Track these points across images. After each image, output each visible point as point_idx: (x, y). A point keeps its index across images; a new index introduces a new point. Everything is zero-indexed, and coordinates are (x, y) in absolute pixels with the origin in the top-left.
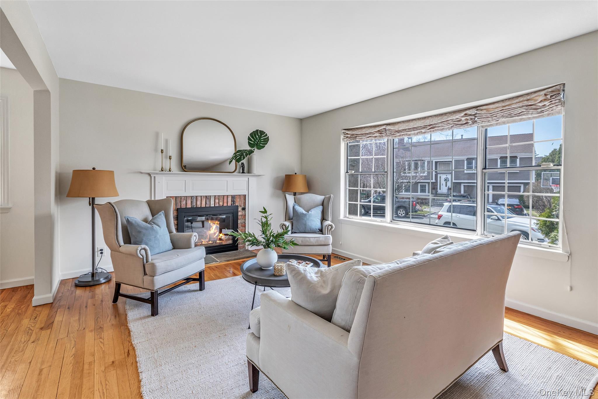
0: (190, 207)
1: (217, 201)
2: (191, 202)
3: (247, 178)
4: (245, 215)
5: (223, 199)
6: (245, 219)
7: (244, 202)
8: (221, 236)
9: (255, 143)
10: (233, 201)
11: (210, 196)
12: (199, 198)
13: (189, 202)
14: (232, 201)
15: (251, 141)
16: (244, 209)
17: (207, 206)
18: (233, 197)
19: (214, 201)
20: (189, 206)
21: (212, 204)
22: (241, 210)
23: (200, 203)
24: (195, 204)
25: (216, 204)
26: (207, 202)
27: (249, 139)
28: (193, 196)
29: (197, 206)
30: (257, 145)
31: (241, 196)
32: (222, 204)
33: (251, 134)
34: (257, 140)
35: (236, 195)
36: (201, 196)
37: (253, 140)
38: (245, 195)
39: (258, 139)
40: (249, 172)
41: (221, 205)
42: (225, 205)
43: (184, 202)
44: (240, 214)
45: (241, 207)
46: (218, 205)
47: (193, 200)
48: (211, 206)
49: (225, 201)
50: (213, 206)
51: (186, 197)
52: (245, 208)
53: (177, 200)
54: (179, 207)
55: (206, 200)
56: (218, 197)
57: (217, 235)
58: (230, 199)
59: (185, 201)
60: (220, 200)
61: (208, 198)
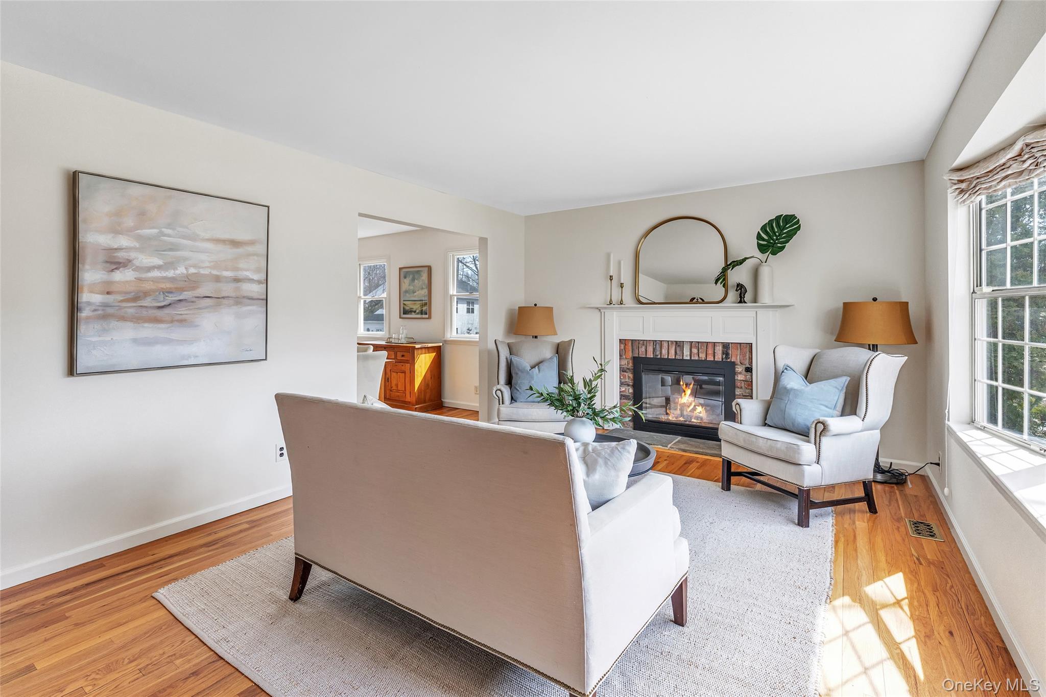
0: (652, 357)
1: (695, 351)
2: (654, 349)
3: (755, 313)
4: (752, 381)
5: (705, 348)
6: (752, 389)
7: (750, 356)
8: (699, 411)
9: (771, 243)
10: (726, 353)
11: (683, 342)
12: (665, 345)
13: (650, 349)
14: (723, 353)
15: (763, 240)
16: (749, 370)
17: (678, 357)
18: (726, 346)
19: (689, 351)
20: (650, 355)
21: (687, 356)
22: (744, 372)
23: (667, 351)
24: (658, 353)
25: (694, 357)
26: (678, 352)
27: (759, 237)
28: (656, 341)
29: (662, 357)
30: (773, 246)
31: (742, 345)
32: (705, 356)
33: (763, 228)
34: (776, 236)
35: (732, 343)
36: (669, 341)
37: (765, 237)
38: (752, 344)
39: (777, 234)
40: (755, 300)
41: (702, 357)
42: (710, 358)
43: (643, 349)
44: (740, 377)
45: (744, 366)
46: (697, 358)
47: (656, 346)
48: (685, 358)
49: (710, 351)
50: (689, 358)
51: (645, 342)
52: (752, 368)
53: (633, 345)
54: (637, 356)
55: (676, 348)
56: (697, 345)
57: (692, 407)
58: (719, 350)
59: (644, 347)
60: (700, 350)
61: (679, 345)
